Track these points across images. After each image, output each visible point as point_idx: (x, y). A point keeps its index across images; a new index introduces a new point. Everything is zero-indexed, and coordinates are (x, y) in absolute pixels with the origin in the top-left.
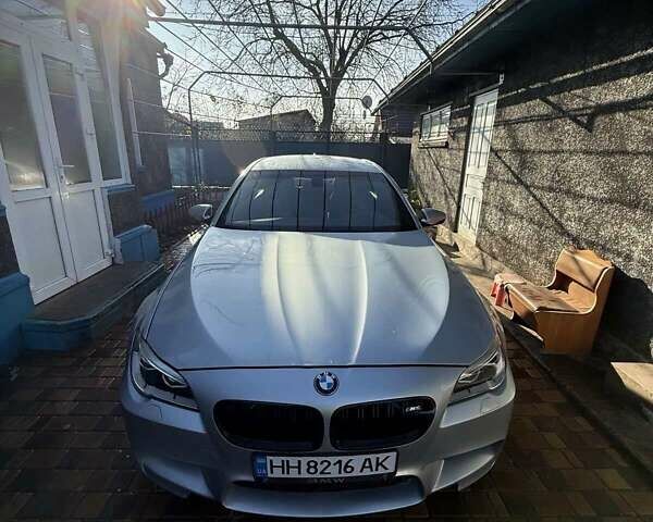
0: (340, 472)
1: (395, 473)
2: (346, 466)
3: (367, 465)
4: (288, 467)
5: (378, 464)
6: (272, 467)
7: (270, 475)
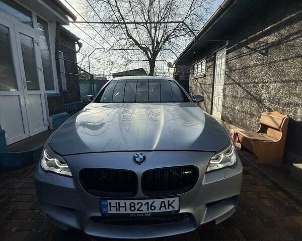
0: (148, 210)
1: (179, 210)
2: (151, 206)
3: (163, 205)
4: (120, 207)
5: (169, 205)
6: (111, 207)
7: (110, 212)
